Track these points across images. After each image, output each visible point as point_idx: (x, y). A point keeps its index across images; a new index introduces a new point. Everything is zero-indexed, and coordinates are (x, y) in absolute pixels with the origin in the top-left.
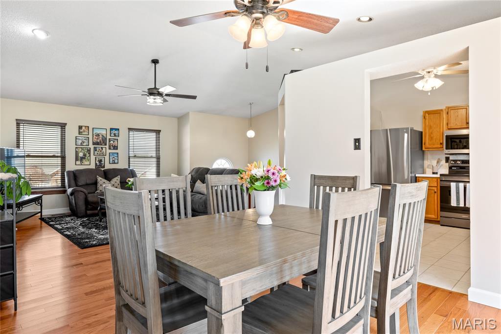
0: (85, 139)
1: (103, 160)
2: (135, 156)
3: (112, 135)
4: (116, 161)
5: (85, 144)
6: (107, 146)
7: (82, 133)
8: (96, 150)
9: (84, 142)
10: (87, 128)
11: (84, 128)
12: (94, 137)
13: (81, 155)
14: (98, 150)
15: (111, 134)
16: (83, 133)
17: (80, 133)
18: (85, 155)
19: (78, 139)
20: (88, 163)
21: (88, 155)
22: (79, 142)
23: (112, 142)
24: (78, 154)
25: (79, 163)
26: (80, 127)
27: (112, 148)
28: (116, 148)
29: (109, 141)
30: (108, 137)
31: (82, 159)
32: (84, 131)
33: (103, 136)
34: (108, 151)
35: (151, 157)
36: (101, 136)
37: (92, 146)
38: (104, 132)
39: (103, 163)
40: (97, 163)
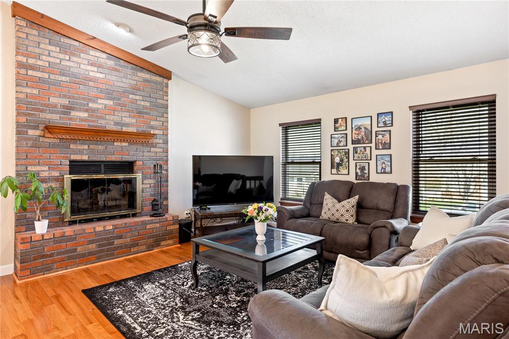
0: (342, 137)
1: (367, 168)
2: (431, 160)
3: (381, 124)
4: (388, 169)
5: (341, 144)
6: (373, 145)
7: (338, 128)
8: (356, 152)
9: (340, 141)
10: (344, 120)
11: (340, 121)
12: (354, 131)
13: (337, 160)
14: (359, 151)
15: (378, 123)
16: (340, 129)
17: (336, 129)
18: (342, 160)
19: (334, 138)
20: (346, 172)
21: (346, 160)
22: (335, 141)
23: (380, 137)
24: (334, 159)
25: (334, 171)
26: (336, 121)
27: (381, 147)
28: (387, 146)
29: (376, 136)
30: (375, 129)
31: (339, 165)
32: (341, 126)
33: (365, 128)
34: (375, 152)
35: (474, 160)
36: (363, 130)
37: (350, 147)
38: (367, 122)
39: (366, 171)
40: (358, 171)
